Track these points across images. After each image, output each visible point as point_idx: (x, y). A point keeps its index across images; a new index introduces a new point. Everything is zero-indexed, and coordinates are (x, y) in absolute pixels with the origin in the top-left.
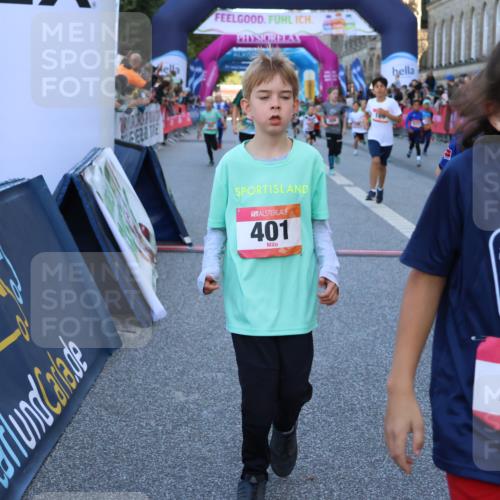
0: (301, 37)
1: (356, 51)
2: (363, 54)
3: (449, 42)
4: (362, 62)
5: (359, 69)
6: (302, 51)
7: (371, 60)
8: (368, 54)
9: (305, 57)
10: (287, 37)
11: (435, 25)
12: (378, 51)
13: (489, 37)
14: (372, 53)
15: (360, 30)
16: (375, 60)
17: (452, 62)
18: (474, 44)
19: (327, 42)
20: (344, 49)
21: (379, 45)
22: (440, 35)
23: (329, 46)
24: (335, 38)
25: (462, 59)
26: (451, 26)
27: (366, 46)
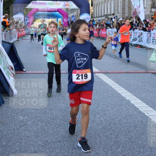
0: (57, 9)
1: (73, 12)
2: (75, 14)
3: (99, 10)
4: (75, 16)
5: (74, 18)
6: (57, 13)
7: (77, 15)
8: (76, 13)
9: (58, 14)
10: (53, 9)
11: (95, 5)
12: (79, 13)
13: (110, 9)
14: (77, 13)
15: (74, 7)
16: (78, 15)
17: (100, 16)
18: (106, 11)
19: (65, 10)
20: (70, 12)
21: (79, 11)
22: (96, 8)
24: (67, 9)
25: (103, 15)
26: (99, 6)
27: (76, 11)
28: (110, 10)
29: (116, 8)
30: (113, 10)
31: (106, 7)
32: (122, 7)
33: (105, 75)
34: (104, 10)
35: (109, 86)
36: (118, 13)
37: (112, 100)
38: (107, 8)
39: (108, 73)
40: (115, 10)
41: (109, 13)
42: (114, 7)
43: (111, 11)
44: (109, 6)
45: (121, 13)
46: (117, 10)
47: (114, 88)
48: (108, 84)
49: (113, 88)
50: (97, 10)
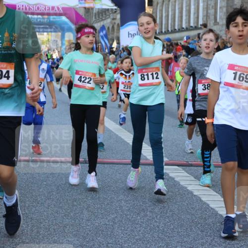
0: (63, 9)
1: (103, 20)
2: (107, 22)
3: (167, 16)
4: (106, 28)
5: (104, 32)
6: (64, 18)
7: (113, 27)
8: (111, 23)
9: (65, 23)
10: (53, 8)
11: (158, 4)
12: (118, 21)
13: (194, 14)
14: (114, 21)
15: (105, 4)
16: (116, 27)
17: (170, 30)
18: (184, 18)
19: (82, 12)
20: (94, 19)
21: (118, 16)
22: (161, 11)
23: (83, 16)
24: (88, 10)
25: (176, 28)
26: (168, 5)
27: (109, 17)
28: (196, 16)
29: (212, 11)
30: (204, 16)
31: (184, 9)
32: (225, 10)
33: (184, 169)
34: (181, 17)
35: (195, 196)
36: (216, 23)
37: (202, 231)
38: (189, 11)
39: (191, 165)
40: (207, 16)
41: (192, 24)
42: (207, 8)
43: (198, 18)
44: (192, 7)
45: (223, 25)
46: (212, 17)
47: (208, 202)
48: (191, 193)
49: (205, 203)
50: (164, 15)
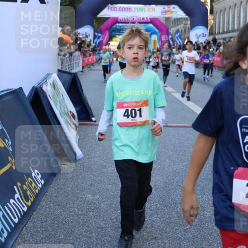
0: (150, 19)
1: (178, 25)
2: (181, 27)
3: (224, 21)
4: (180, 31)
5: (179, 34)
6: (151, 25)
7: (185, 30)
8: (184, 27)
9: (152, 28)
10: (143, 19)
11: (217, 12)
12: (189, 26)
13: (243, 19)
15: (179, 15)
16: (187, 30)
17: (225, 31)
18: (236, 22)
19: (163, 21)
20: (172, 25)
21: (189, 22)
22: (219, 17)
23: (164, 23)
24: (167, 19)
25: (230, 29)
26: (225, 13)
27: (183, 23)
31: (236, 16)
38: (239, 17)
41: (241, 26)
44: (242, 14)
50: (221, 20)
